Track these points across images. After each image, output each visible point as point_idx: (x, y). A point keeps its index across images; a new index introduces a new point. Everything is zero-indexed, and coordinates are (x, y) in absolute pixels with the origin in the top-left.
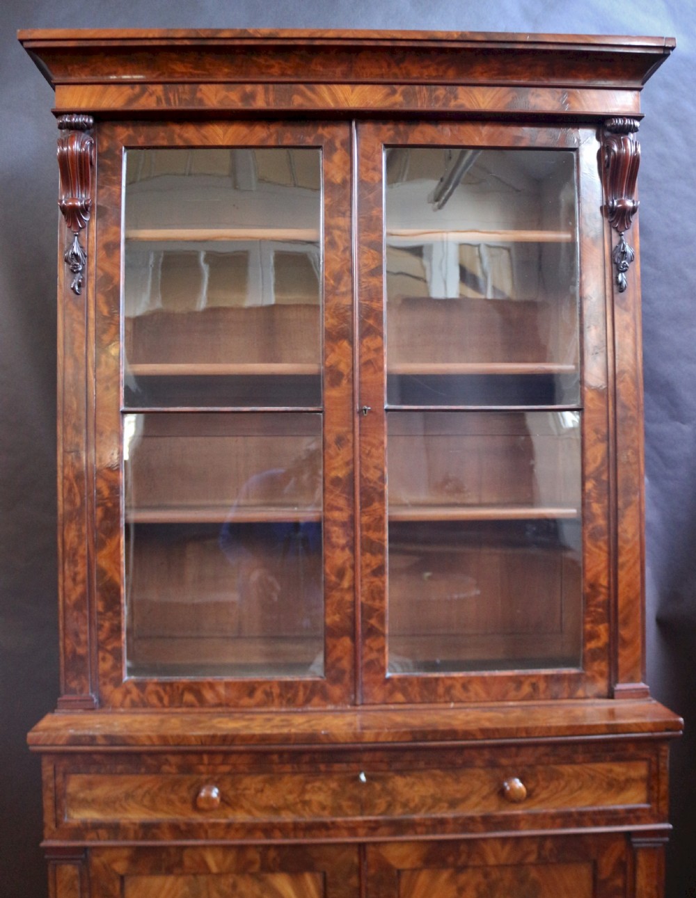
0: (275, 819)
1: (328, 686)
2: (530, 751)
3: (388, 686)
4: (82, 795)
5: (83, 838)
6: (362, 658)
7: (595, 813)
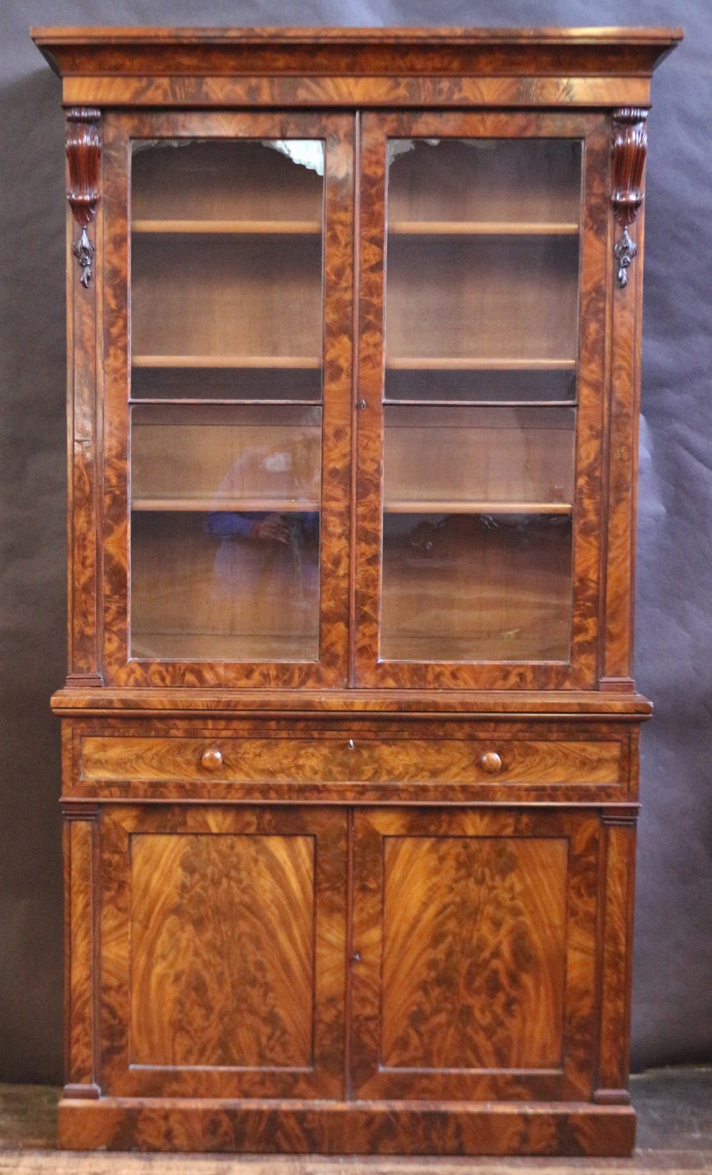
0: (271, 781)
1: (322, 669)
2: (507, 726)
3: (380, 671)
4: (97, 756)
5: (96, 795)
6: (356, 643)
7: (567, 788)
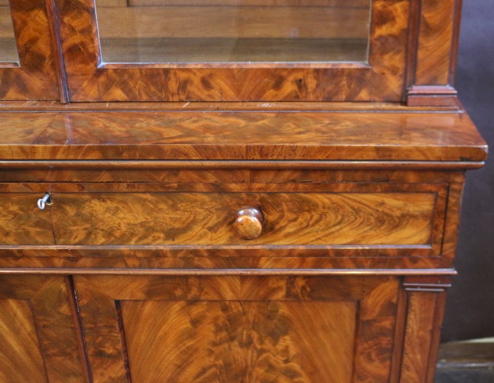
1: (25, 75)
2: (271, 176)
3: (102, 79)
6: (62, 41)
7: (357, 252)
